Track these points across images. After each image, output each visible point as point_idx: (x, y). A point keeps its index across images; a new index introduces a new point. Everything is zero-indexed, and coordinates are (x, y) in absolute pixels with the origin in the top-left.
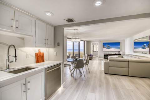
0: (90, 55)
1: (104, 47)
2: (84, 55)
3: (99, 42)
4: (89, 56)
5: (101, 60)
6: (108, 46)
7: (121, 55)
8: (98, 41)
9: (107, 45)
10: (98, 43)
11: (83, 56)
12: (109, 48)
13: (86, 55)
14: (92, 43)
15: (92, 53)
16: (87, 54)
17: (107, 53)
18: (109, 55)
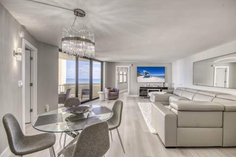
0: (114, 90)
1: (138, 75)
2: (102, 90)
3: (131, 65)
4: (111, 91)
5: (134, 98)
6: (146, 73)
7: (167, 88)
8: (128, 64)
9: (144, 71)
10: (128, 67)
11: (100, 92)
12: (148, 77)
13: (106, 90)
14: (117, 67)
15: (117, 87)
16: (108, 88)
17: (145, 86)
18: (149, 89)
